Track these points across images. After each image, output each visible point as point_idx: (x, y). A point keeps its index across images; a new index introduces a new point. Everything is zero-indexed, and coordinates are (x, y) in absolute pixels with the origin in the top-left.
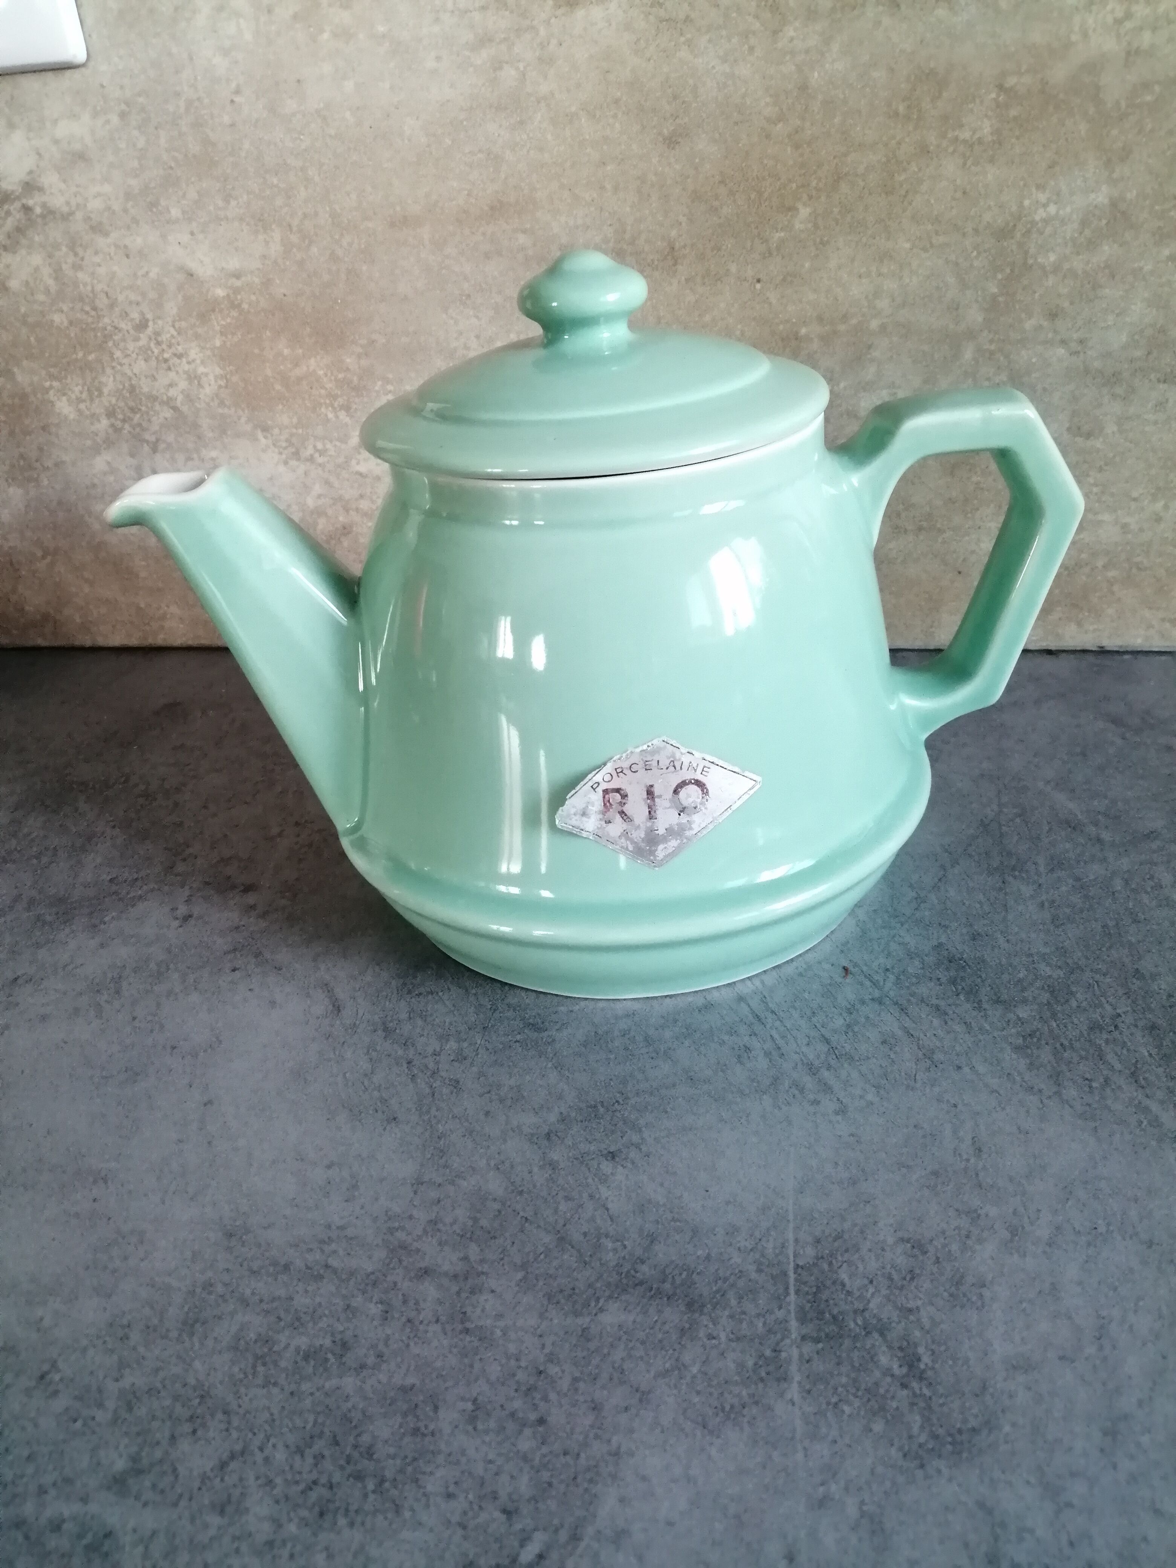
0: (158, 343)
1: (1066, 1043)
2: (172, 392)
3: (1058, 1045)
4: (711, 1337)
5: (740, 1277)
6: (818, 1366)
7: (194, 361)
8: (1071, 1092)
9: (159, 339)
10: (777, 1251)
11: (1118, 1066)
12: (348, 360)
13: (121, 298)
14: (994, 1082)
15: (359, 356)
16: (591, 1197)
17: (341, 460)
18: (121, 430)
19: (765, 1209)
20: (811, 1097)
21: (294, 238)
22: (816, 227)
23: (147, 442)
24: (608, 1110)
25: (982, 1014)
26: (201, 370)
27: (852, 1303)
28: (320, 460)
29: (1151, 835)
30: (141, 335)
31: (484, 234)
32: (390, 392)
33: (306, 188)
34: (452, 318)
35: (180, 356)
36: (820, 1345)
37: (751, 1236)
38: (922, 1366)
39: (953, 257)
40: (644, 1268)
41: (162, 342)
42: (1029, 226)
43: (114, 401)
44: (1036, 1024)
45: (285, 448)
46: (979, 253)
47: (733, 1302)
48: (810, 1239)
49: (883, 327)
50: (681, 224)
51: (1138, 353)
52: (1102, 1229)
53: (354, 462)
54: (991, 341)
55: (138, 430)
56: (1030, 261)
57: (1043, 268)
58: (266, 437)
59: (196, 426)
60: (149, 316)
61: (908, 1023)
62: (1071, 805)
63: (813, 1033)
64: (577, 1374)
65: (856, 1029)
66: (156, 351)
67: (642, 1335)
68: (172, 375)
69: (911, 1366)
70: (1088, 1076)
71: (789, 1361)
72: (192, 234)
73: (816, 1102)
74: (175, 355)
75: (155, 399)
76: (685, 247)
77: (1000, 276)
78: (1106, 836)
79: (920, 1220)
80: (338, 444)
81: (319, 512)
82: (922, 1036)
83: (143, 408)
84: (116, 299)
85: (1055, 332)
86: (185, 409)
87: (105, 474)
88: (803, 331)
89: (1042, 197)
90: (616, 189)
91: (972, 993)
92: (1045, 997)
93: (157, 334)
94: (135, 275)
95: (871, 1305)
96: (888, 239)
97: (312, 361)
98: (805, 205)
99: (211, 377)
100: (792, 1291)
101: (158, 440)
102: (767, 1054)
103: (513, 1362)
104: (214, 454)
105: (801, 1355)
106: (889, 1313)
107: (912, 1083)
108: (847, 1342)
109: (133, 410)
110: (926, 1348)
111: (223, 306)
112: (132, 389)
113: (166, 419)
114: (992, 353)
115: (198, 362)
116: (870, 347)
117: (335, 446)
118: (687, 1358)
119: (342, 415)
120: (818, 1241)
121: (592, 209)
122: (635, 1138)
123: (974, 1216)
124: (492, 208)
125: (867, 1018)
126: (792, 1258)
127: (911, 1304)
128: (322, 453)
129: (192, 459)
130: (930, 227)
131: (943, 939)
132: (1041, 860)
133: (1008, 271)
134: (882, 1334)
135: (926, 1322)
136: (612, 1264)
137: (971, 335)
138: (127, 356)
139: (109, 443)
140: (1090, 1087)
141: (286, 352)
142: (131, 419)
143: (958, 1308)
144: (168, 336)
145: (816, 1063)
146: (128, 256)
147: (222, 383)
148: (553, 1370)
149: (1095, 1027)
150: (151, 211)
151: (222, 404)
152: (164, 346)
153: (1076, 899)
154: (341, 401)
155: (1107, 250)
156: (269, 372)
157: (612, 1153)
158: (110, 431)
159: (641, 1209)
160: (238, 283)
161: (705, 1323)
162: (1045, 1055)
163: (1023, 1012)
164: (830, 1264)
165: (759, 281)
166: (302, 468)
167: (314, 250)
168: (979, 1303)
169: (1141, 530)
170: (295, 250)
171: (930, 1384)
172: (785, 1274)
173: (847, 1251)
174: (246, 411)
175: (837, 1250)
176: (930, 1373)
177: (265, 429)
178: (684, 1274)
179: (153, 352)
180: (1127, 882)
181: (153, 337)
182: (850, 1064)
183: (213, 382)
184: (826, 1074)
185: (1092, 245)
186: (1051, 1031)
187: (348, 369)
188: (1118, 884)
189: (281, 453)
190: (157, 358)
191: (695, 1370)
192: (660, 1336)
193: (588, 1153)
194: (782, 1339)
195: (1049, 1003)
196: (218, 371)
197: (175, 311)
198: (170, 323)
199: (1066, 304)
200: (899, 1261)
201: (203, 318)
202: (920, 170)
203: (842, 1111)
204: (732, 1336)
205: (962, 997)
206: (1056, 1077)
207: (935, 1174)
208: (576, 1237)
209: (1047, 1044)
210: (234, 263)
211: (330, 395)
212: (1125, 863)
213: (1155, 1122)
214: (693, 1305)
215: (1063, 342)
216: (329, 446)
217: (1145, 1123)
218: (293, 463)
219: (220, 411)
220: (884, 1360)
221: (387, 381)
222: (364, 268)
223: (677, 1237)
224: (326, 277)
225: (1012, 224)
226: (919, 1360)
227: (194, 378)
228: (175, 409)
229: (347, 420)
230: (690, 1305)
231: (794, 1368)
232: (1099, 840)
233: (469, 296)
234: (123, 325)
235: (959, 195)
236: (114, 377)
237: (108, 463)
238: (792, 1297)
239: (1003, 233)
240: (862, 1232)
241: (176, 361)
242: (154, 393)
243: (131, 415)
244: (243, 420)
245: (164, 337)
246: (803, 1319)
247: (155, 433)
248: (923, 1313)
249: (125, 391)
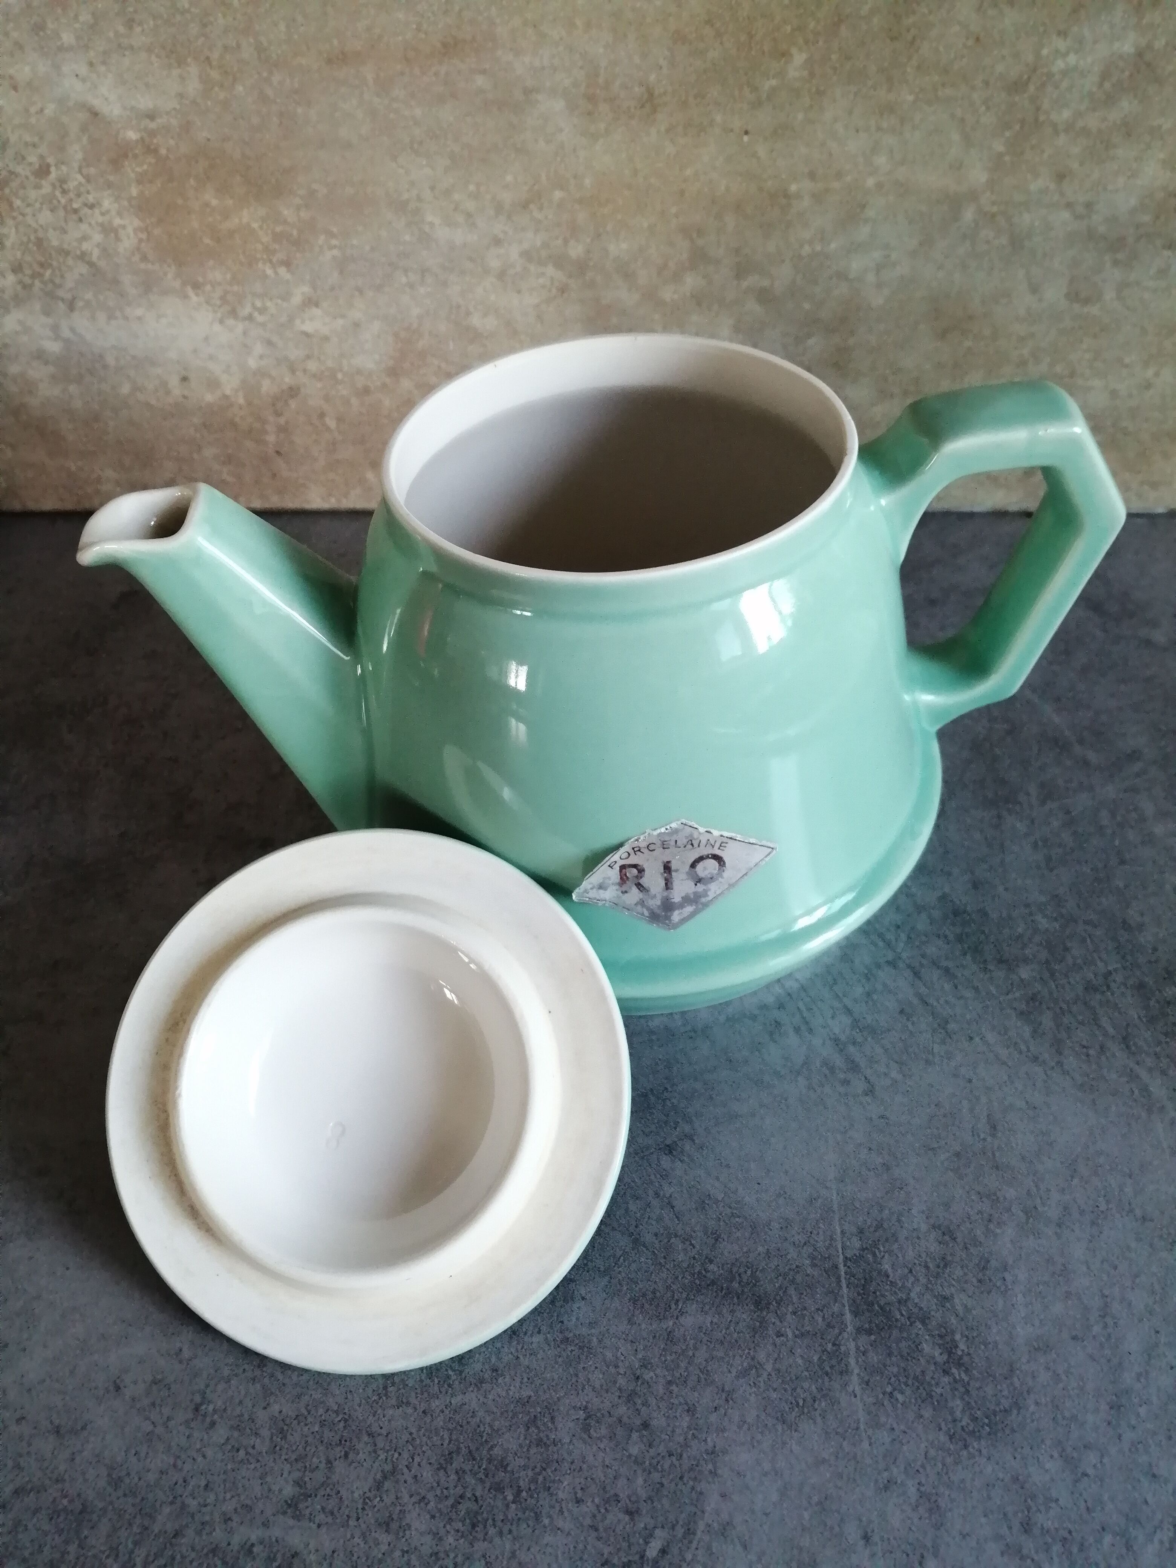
0: (64, 192)
1: (1065, 1006)
2: (85, 246)
3: (1058, 1011)
4: (779, 1334)
5: (798, 1272)
6: (874, 1358)
7: (108, 212)
8: (1071, 1062)
9: (65, 186)
10: (827, 1244)
11: (1111, 1031)
12: (286, 212)
13: (13, 138)
14: (1004, 1053)
15: (298, 208)
16: (657, 1194)
17: (284, 319)
18: (31, 286)
19: (811, 1201)
20: (842, 1076)
21: (215, 75)
22: (812, 75)
23: (63, 300)
24: (658, 1098)
25: (987, 976)
26: (117, 221)
27: (895, 1293)
28: (260, 318)
29: (1134, 755)
30: (43, 182)
31: (436, 74)
32: (335, 247)
33: (224, 16)
34: (402, 167)
35: (92, 207)
36: (873, 1337)
37: (803, 1229)
38: (960, 1353)
39: (959, 112)
40: (712, 1267)
41: (69, 190)
42: (1045, 78)
43: (19, 254)
44: (1038, 986)
45: (220, 307)
46: (988, 108)
47: (795, 1299)
48: (854, 1230)
49: (879, 186)
50: (661, 68)
51: (1146, 218)
52: (1103, 1207)
53: (298, 322)
54: (994, 203)
55: (50, 286)
56: (1042, 118)
57: (1055, 126)
58: (197, 295)
59: (116, 282)
60: (50, 160)
61: (923, 990)
62: (1057, 719)
63: (836, 1004)
64: (669, 1378)
65: (875, 997)
66: (63, 201)
67: (719, 1335)
68: (84, 227)
69: (950, 1353)
70: (1084, 1043)
71: (847, 1354)
72: (91, 64)
73: (846, 1082)
74: (86, 205)
75: (67, 253)
76: (665, 93)
77: (1008, 134)
78: (1092, 757)
79: (947, 1206)
80: (279, 301)
81: (261, 373)
82: (935, 1004)
83: (55, 263)
84: (8, 139)
85: (1062, 194)
86: (102, 264)
87: (17, 333)
88: (793, 188)
89: (1061, 44)
90: (588, 25)
91: (976, 950)
92: (1044, 955)
93: (62, 181)
94: (27, 110)
95: (913, 1295)
96: (889, 90)
97: (245, 212)
98: (800, 50)
99: (130, 230)
100: (844, 1285)
101: (74, 298)
102: (797, 1030)
103: (612, 1370)
104: (139, 312)
105: (858, 1348)
106: (928, 1302)
107: (931, 1057)
108: (895, 1333)
109: (42, 265)
110: (961, 1334)
111: (137, 151)
112: (39, 242)
113: (81, 275)
114: (993, 216)
115: (113, 213)
116: (863, 207)
117: (277, 304)
118: (761, 1356)
119: (282, 271)
120: (861, 1231)
121: (561, 48)
122: (687, 1128)
123: (993, 1198)
124: (445, 45)
125: (885, 985)
126: (840, 1250)
127: (947, 1292)
128: (262, 311)
129: (116, 318)
130: (936, 78)
131: (947, 890)
132: (1033, 789)
133: (1017, 127)
134: (923, 1323)
135: (960, 1309)
136: (685, 1265)
137: (973, 196)
138: (29, 205)
139: (18, 301)
140: (1088, 1055)
141: (214, 202)
142: (40, 275)
143: (985, 1294)
144: (76, 183)
145: (843, 1038)
146: (15, 88)
147: (144, 236)
148: (648, 1375)
149: (1090, 988)
150: (37, 34)
151: (144, 259)
152: (72, 195)
153: (1066, 837)
154: (281, 256)
155: (1126, 106)
156: (195, 224)
157: (668, 1146)
158: (19, 288)
159: (702, 1206)
160: (153, 125)
161: (773, 1320)
162: (1047, 1021)
163: (1025, 973)
164: (874, 1255)
165: (746, 133)
166: (240, 327)
167: (240, 88)
168: (1003, 1288)
169: (1130, 396)
170: (216, 89)
171: (967, 1369)
172: (836, 1267)
173: (887, 1240)
174: (173, 267)
175: (879, 1240)
176: (966, 1359)
177: (196, 286)
178: (749, 1272)
179: (59, 202)
180: (1113, 815)
181: (58, 184)
182: (873, 1038)
183: (132, 235)
184: (851, 1049)
185: (1110, 100)
186: (1051, 993)
187: (285, 222)
188: (1104, 818)
189: (215, 312)
190: (65, 208)
191: (769, 1367)
192: (735, 1335)
193: (648, 1148)
194: (840, 1334)
195: (1047, 962)
196: (137, 223)
197: (80, 156)
198: (77, 169)
199: (1075, 166)
200: (932, 1249)
201: (116, 163)
202: (930, 12)
203: (870, 1091)
204: (797, 1332)
205: (969, 957)
206: (1058, 1046)
207: (958, 1155)
208: (648, 1238)
209: (1048, 1008)
210: (145, 102)
211: (266, 249)
212: (1110, 791)
213: (1145, 1090)
214: (760, 1303)
215: (1069, 205)
216: (269, 304)
217: (1136, 1092)
218: (231, 322)
219: (143, 266)
220: (926, 1348)
221: (332, 235)
222: (300, 110)
223: (739, 1234)
224: (255, 121)
225: (1026, 77)
226: (957, 1347)
227: (108, 230)
228: (91, 264)
229: (288, 276)
230: (757, 1304)
231: (852, 1361)
232: (1086, 763)
233: (421, 143)
234: (19, 169)
235: (970, 42)
236: (16, 228)
237: (20, 322)
238: (845, 1290)
239: (1017, 87)
240: (899, 1221)
241: (86, 210)
242: (65, 246)
243: (41, 271)
244: (170, 276)
245: (71, 185)
246: (856, 1314)
247: (71, 290)
248: (956, 1301)
249: (31, 245)
